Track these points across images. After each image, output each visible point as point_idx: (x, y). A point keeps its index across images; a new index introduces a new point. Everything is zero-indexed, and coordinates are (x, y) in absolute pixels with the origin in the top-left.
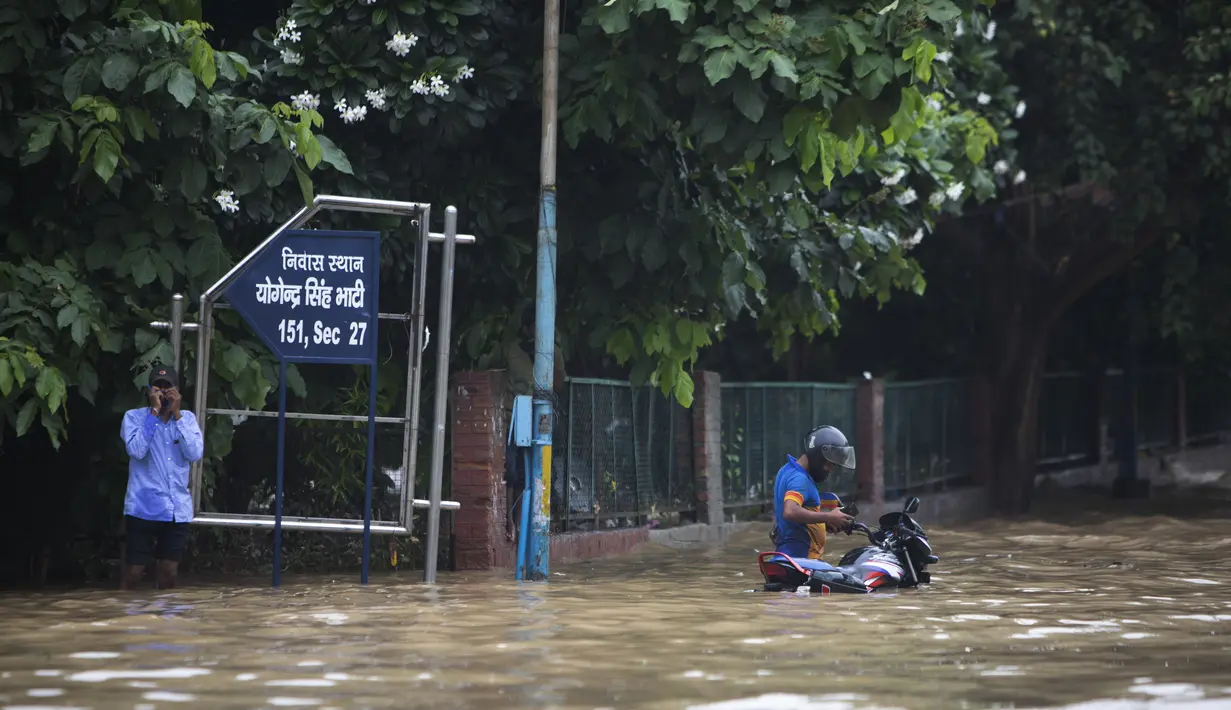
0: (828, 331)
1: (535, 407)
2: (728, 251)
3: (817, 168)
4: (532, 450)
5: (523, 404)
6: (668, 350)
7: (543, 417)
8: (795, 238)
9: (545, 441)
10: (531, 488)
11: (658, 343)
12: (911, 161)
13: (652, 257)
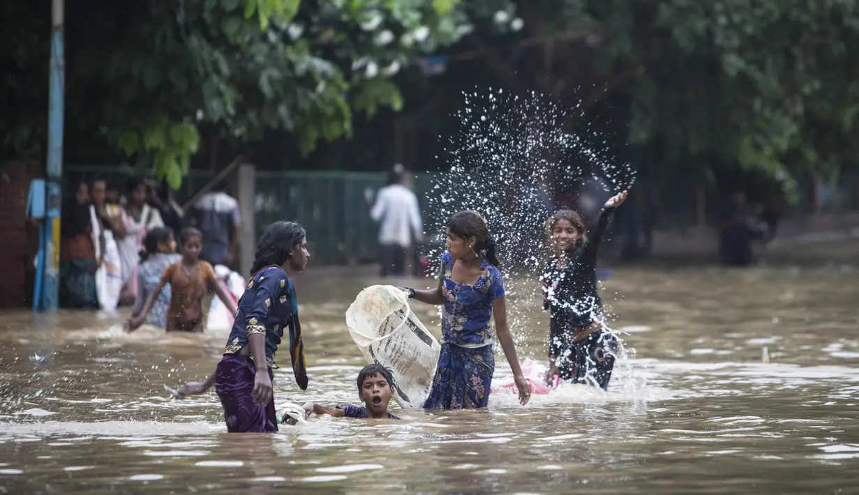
0: (343, 137)
1: (47, 189)
2: (207, 75)
3: (256, 17)
4: (45, 221)
5: (38, 187)
6: (162, 146)
7: (53, 197)
8: (262, 67)
9: (55, 214)
10: (45, 248)
11: (154, 140)
12: (387, 13)
13: (151, 79)
